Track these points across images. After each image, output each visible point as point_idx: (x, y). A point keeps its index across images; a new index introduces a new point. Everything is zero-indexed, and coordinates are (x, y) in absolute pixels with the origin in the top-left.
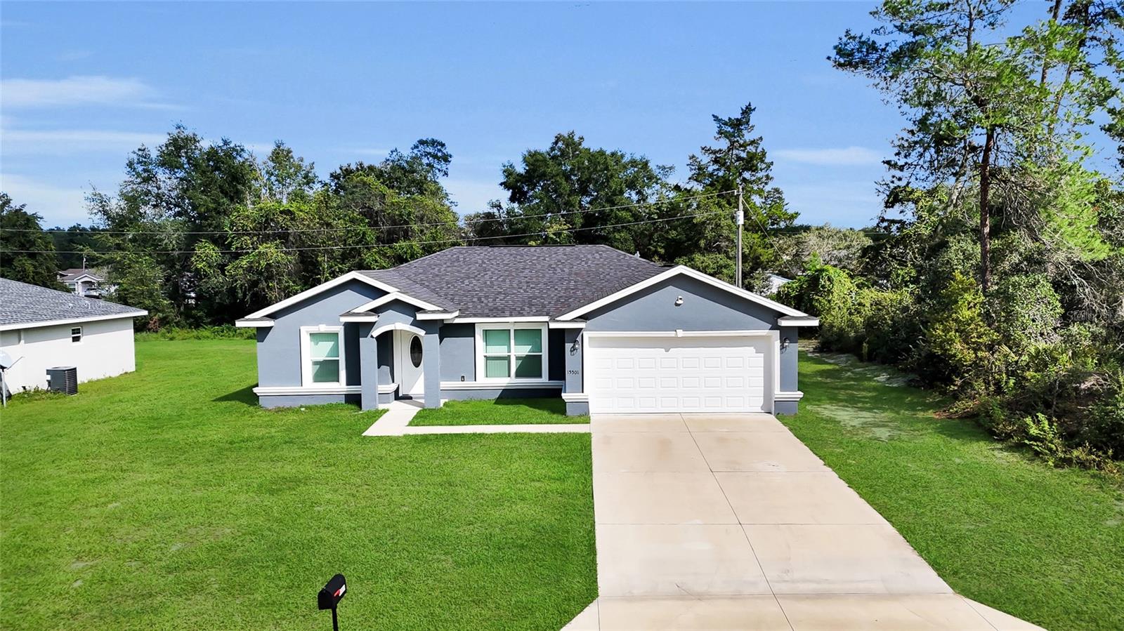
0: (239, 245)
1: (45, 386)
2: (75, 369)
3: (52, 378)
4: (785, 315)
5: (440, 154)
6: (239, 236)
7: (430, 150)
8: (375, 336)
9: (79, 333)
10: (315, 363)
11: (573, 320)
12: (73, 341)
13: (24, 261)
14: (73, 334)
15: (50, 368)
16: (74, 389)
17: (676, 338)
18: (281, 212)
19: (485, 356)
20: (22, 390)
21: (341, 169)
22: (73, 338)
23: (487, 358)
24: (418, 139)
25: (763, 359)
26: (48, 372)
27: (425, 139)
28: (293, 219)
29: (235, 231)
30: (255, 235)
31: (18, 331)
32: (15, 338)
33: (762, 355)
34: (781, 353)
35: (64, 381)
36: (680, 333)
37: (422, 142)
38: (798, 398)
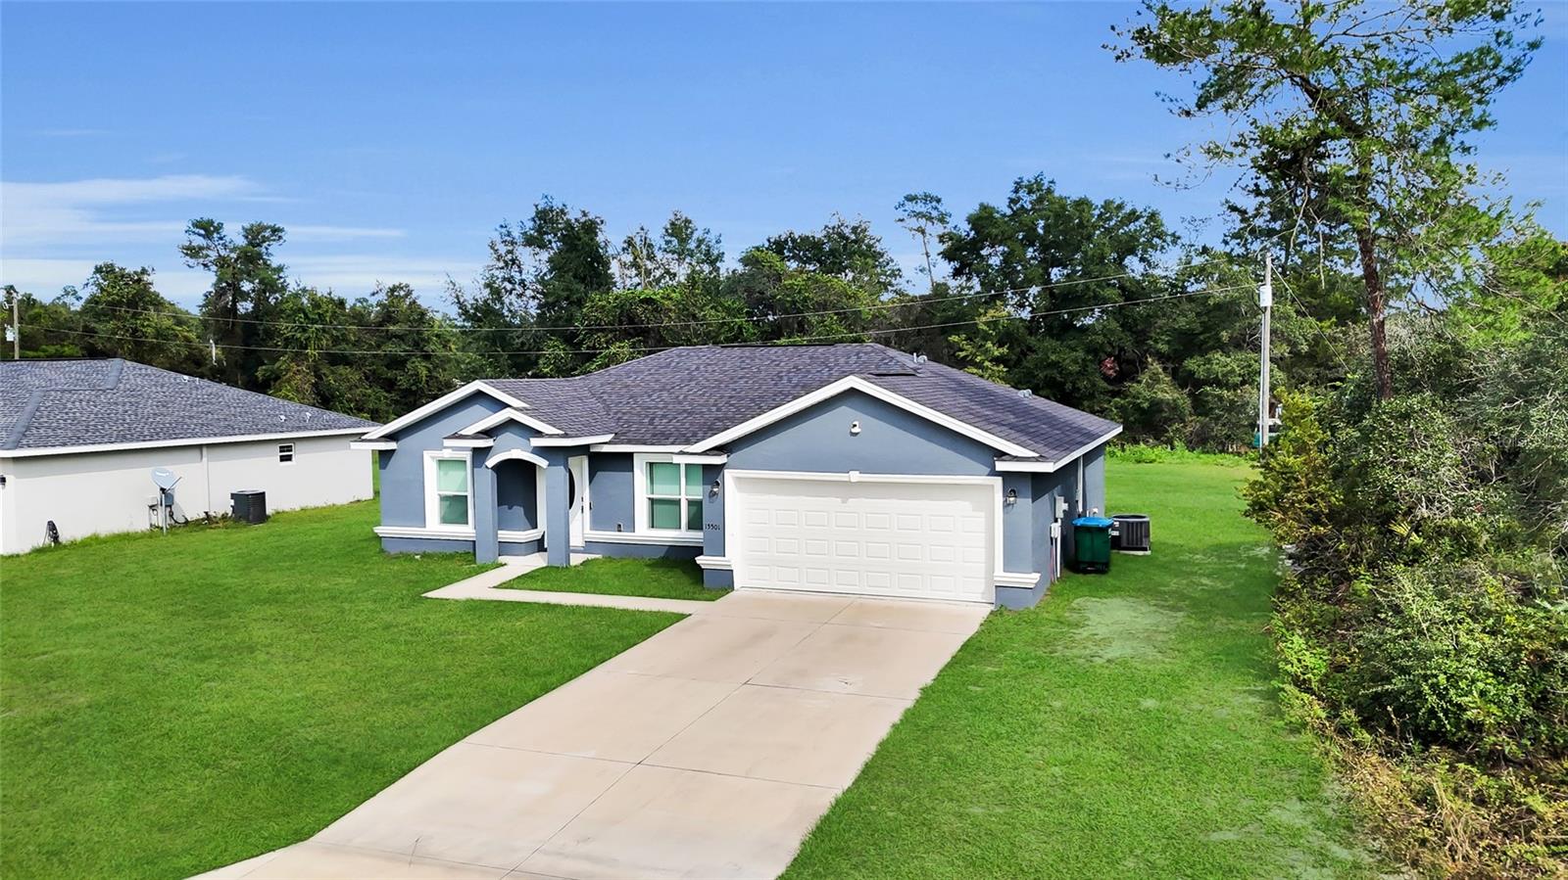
0: (591, 345)
1: (230, 512)
2: (264, 493)
3: (235, 503)
4: (1005, 454)
5: (935, 214)
6: (591, 332)
7: (920, 207)
8: (490, 466)
9: (291, 451)
10: (444, 498)
11: (705, 453)
12: (281, 460)
13: (417, 364)
14: (281, 451)
15: (235, 492)
16: (261, 517)
17: (849, 483)
18: (642, 301)
19: (649, 499)
20: (203, 515)
21: (769, 241)
22: (281, 457)
23: (652, 501)
24: (905, 195)
25: (983, 520)
26: (233, 496)
27: (913, 194)
28: (656, 310)
29: (587, 325)
30: (611, 331)
31: (200, 447)
32: (195, 454)
33: (983, 514)
34: (1005, 513)
35: (250, 507)
36: (855, 476)
37: (911, 198)
38: (1032, 583)
